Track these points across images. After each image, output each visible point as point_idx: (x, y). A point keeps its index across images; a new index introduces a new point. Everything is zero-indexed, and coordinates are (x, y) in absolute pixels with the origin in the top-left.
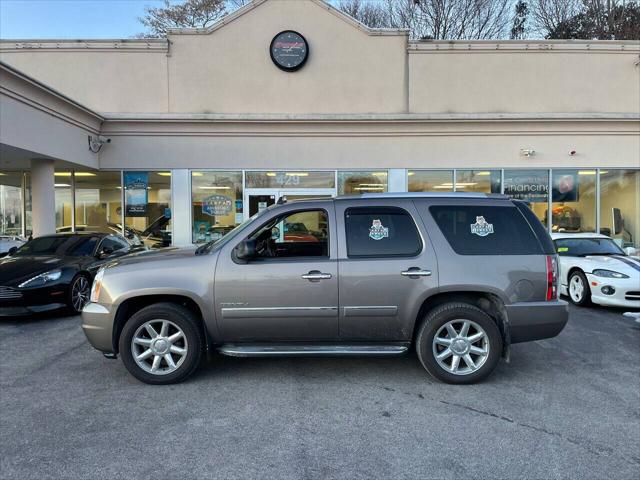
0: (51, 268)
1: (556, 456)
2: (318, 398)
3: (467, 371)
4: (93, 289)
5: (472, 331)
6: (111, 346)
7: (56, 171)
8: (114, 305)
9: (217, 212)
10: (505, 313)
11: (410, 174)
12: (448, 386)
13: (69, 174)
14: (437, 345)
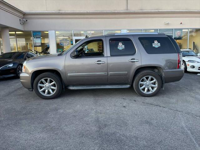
0: (10, 63)
1: (182, 118)
2: (101, 102)
3: (150, 93)
4: (23, 68)
5: (152, 79)
6: (30, 87)
7: (10, 31)
8: (30, 73)
9: (64, 45)
10: (163, 73)
11: (128, 31)
12: (144, 97)
13: (14, 33)
14: (140, 84)
